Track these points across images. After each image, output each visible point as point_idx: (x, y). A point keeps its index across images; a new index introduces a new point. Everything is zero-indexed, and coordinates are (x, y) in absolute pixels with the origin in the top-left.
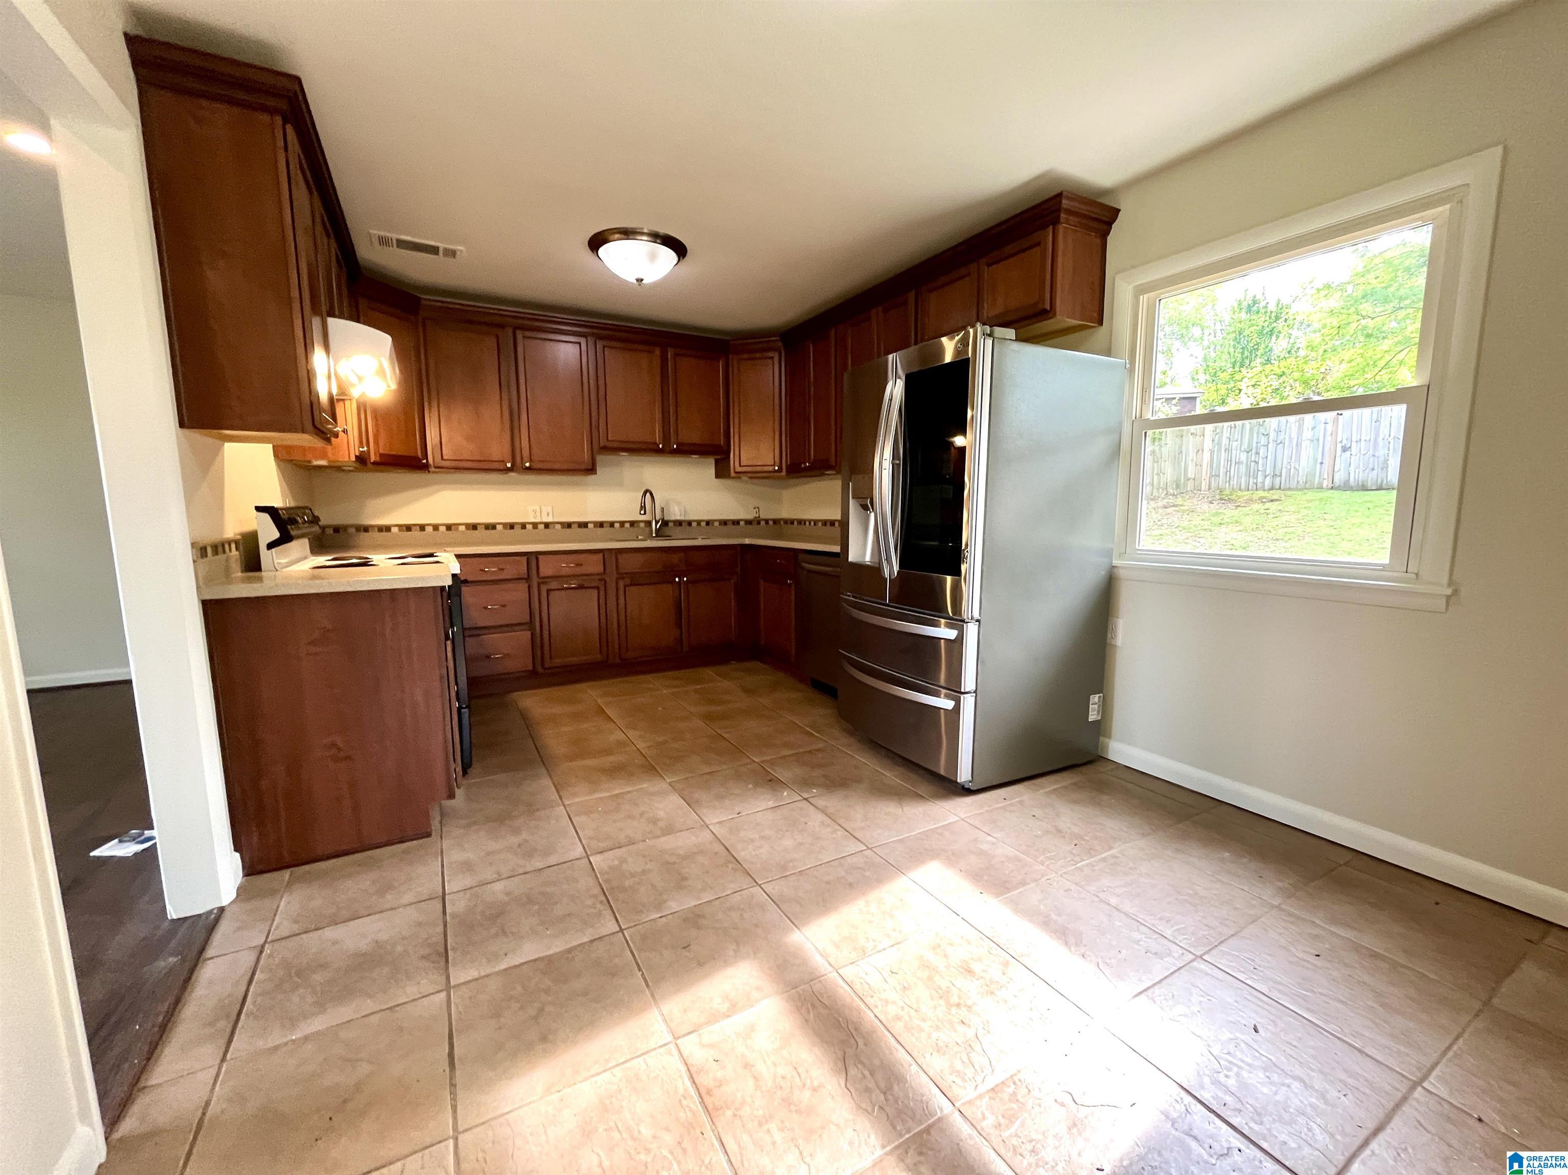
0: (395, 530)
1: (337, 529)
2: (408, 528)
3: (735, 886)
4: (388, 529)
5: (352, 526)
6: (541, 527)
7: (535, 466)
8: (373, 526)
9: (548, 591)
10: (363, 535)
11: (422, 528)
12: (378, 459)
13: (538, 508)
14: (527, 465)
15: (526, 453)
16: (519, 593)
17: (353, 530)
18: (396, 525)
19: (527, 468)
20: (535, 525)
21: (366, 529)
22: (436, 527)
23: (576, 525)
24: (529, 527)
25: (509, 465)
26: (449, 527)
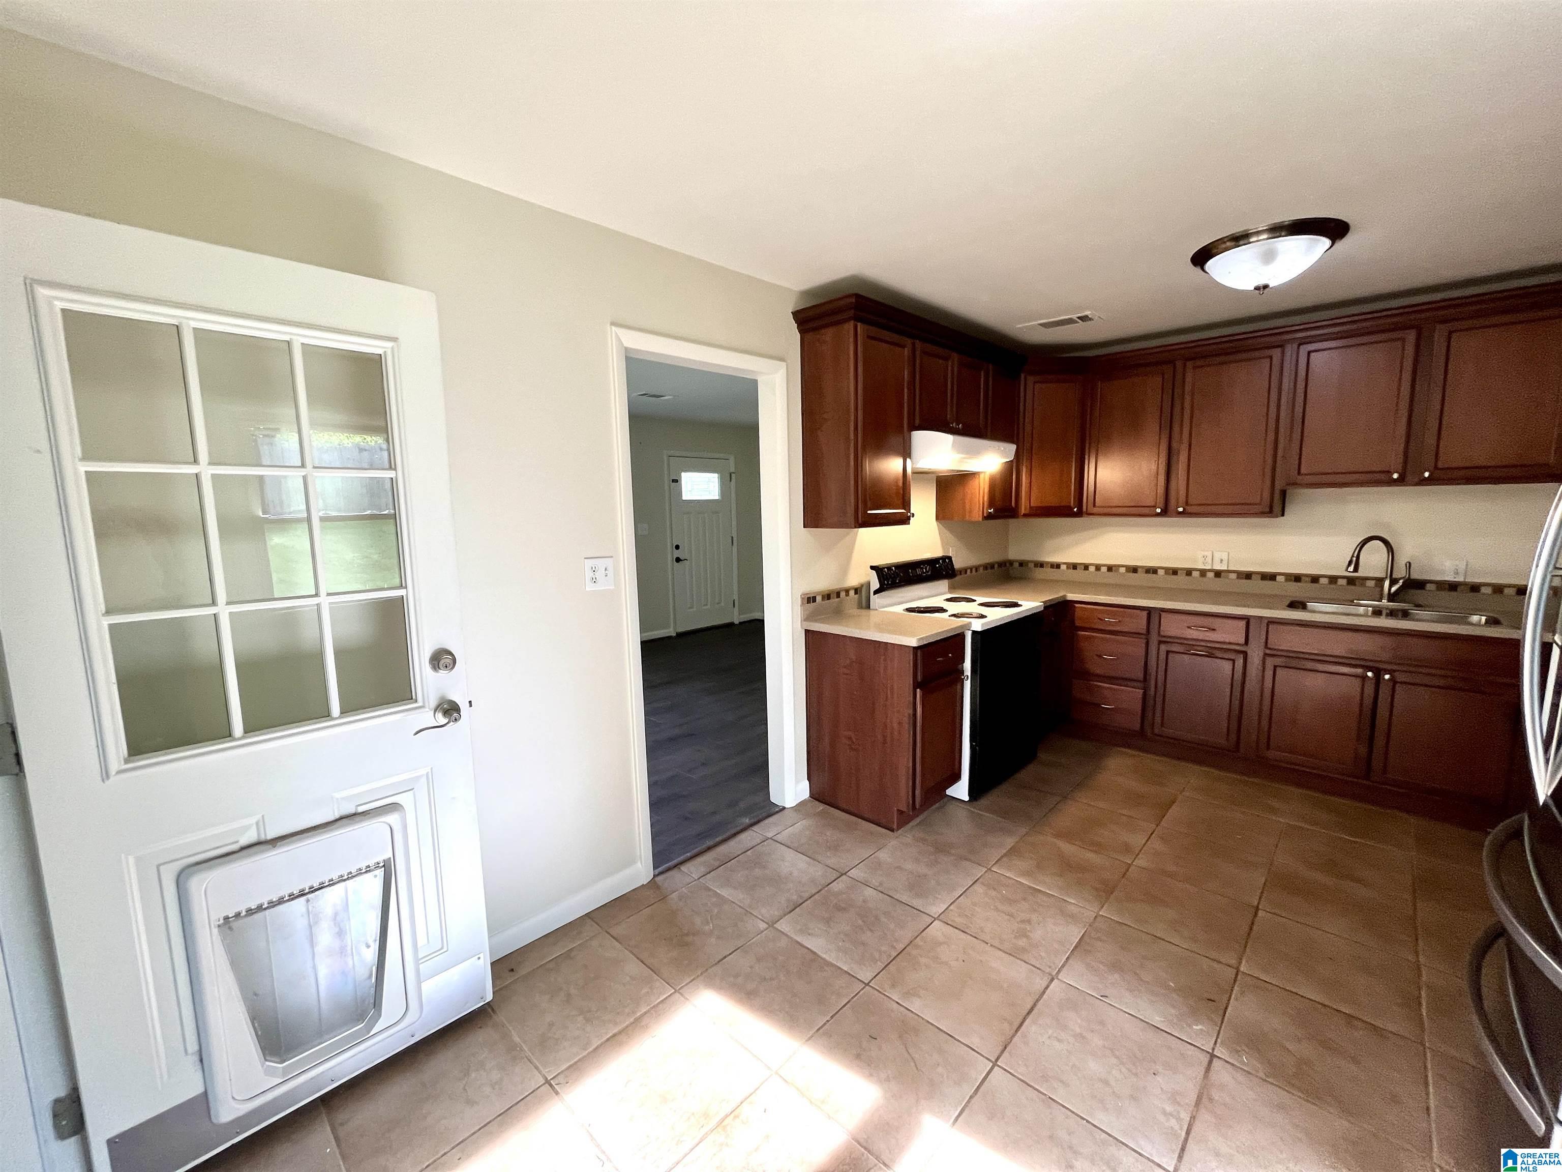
0: (1063, 567)
1: (1022, 564)
2: (1074, 566)
3: (975, 1041)
4: (1058, 566)
5: (1031, 562)
6: (1211, 575)
7: (1189, 509)
8: (1048, 563)
9: (1168, 652)
10: (1039, 570)
11: (1086, 567)
12: (1027, 512)
13: (1209, 554)
14: (1181, 509)
15: (1182, 498)
16: (1136, 649)
17: (1031, 565)
18: (1064, 563)
19: (1180, 513)
20: (1203, 573)
21: (1041, 565)
22: (1098, 567)
23: (1259, 577)
24: (1196, 574)
25: (1159, 510)
26: (1110, 568)
